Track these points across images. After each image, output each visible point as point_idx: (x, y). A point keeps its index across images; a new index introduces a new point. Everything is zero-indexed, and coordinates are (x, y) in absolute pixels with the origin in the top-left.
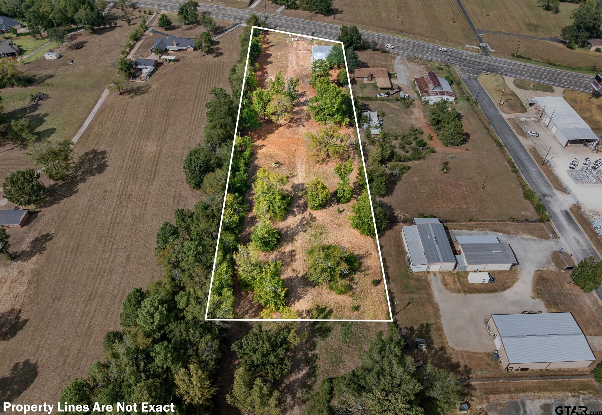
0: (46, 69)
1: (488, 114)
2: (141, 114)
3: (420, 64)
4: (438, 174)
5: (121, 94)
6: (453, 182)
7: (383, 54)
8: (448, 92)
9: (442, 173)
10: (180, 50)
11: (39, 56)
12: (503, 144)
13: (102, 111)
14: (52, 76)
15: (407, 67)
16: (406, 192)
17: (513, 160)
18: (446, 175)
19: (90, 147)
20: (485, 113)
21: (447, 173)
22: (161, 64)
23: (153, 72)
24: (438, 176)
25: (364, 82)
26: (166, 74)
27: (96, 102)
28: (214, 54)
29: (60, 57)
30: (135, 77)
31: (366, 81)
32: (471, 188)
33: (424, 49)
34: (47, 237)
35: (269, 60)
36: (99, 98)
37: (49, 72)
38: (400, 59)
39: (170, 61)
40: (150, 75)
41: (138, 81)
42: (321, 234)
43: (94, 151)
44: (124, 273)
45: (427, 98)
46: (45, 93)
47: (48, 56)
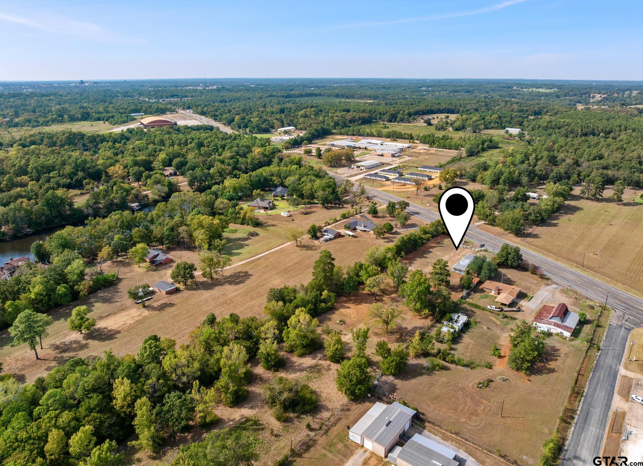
0: (275, 220)
1: (601, 363)
2: (294, 261)
3: (571, 298)
4: (470, 385)
5: (297, 246)
6: (478, 398)
7: (540, 279)
8: (566, 326)
9: (476, 385)
10: (365, 231)
11: (278, 213)
12: (584, 394)
13: (276, 252)
14: (275, 226)
15: (553, 295)
16: (421, 384)
17: (578, 412)
18: (478, 389)
19: (247, 269)
20: (598, 361)
21: (480, 388)
22: (343, 236)
23: (331, 239)
24: (467, 386)
25: (490, 294)
26: (338, 243)
27: (279, 246)
28: (386, 240)
29: (290, 216)
30: (317, 238)
31: (493, 293)
32: (490, 410)
33: (595, 288)
34: (171, 305)
35: (425, 255)
36: (283, 244)
37: (275, 223)
38: (554, 288)
39: (349, 235)
40: (327, 241)
41: (316, 242)
42: (315, 378)
43: (246, 272)
44: (179, 338)
45: (538, 324)
46: (259, 233)
47: (282, 214)
